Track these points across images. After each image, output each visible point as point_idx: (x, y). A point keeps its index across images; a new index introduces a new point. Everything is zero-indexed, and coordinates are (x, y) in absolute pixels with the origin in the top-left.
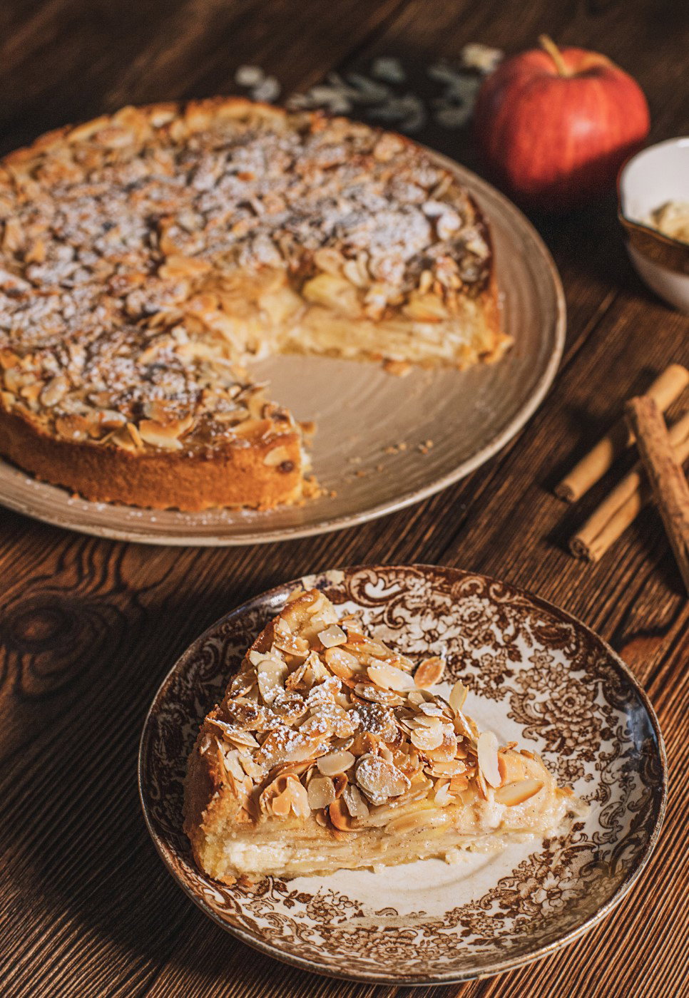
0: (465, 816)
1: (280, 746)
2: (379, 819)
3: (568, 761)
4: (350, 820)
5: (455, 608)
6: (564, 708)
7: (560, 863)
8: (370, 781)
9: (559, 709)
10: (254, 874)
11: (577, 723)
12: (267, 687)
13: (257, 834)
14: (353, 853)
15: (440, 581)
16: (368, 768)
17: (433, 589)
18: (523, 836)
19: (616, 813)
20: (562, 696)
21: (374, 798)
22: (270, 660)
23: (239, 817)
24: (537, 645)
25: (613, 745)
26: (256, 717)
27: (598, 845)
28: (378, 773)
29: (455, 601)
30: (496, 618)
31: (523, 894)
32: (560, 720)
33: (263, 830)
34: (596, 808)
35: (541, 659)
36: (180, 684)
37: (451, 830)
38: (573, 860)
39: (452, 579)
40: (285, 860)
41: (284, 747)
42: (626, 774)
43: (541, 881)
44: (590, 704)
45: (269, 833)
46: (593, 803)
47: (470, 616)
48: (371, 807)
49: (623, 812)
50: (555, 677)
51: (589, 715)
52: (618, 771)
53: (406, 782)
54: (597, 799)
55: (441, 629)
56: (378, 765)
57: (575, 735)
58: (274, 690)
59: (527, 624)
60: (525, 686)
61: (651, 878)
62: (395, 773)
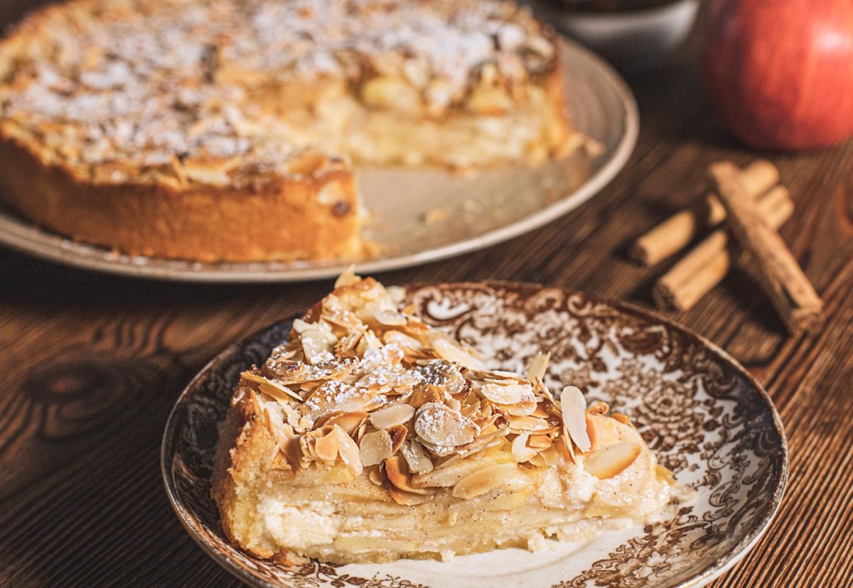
0: (549, 484)
1: (329, 399)
2: (444, 477)
3: (668, 457)
4: (410, 476)
5: (530, 325)
6: (659, 410)
7: (665, 543)
8: (432, 432)
9: (654, 412)
10: (295, 551)
11: (676, 421)
12: (313, 351)
13: (297, 487)
14: (416, 527)
15: (512, 298)
16: (429, 418)
17: (505, 306)
18: (620, 522)
19: (730, 491)
20: (656, 399)
21: (438, 450)
22: (317, 330)
23: (275, 460)
24: (624, 354)
25: (720, 433)
26: (299, 368)
27: (711, 522)
28: (441, 422)
29: (530, 318)
30: (577, 332)
31: (622, 572)
32: (656, 421)
33: (305, 482)
34: (706, 492)
35: (629, 367)
36: (216, 381)
37: (534, 500)
38: (681, 539)
39: (525, 295)
40: (333, 533)
41: (333, 399)
42: (738, 455)
43: (644, 560)
44: (689, 401)
45: (312, 486)
46: (702, 488)
47: (548, 333)
48: (436, 461)
49: (738, 488)
50: (646, 382)
51: (689, 412)
52: (728, 455)
53: (475, 429)
54: (705, 484)
55: (515, 346)
56: (441, 413)
57: (675, 432)
58: (322, 354)
59: (612, 334)
60: (613, 394)
61: (777, 567)
62: (462, 420)
